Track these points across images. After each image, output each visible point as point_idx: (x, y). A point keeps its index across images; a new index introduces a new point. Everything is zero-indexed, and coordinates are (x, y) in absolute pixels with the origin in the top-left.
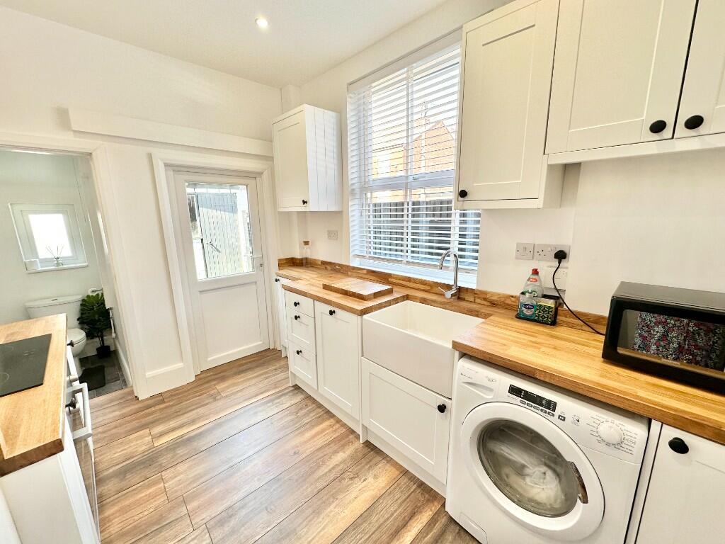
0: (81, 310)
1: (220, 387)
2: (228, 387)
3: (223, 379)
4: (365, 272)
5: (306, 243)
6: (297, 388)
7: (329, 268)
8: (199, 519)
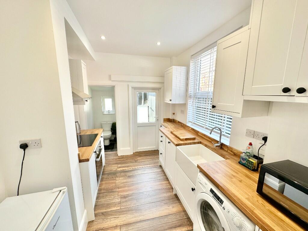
2: (141, 159)
5: (174, 114)
6: (161, 166)
7: (180, 124)
8: (120, 194)
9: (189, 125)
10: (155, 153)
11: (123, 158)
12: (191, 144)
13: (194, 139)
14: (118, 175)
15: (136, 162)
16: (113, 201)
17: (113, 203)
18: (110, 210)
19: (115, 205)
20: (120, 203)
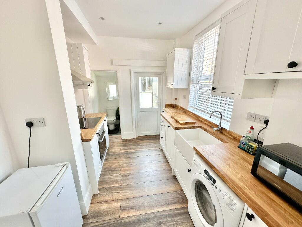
0: (117, 111)
1: (140, 142)
2: (142, 143)
3: (142, 140)
4: (192, 113)
5: (176, 99)
6: (162, 150)
7: (182, 110)
8: (122, 173)
9: (191, 110)
10: (157, 137)
11: (126, 141)
12: (190, 128)
13: (194, 123)
14: (121, 156)
15: (138, 145)
16: (116, 179)
17: (115, 180)
18: (113, 186)
19: (117, 181)
20: (121, 180)
